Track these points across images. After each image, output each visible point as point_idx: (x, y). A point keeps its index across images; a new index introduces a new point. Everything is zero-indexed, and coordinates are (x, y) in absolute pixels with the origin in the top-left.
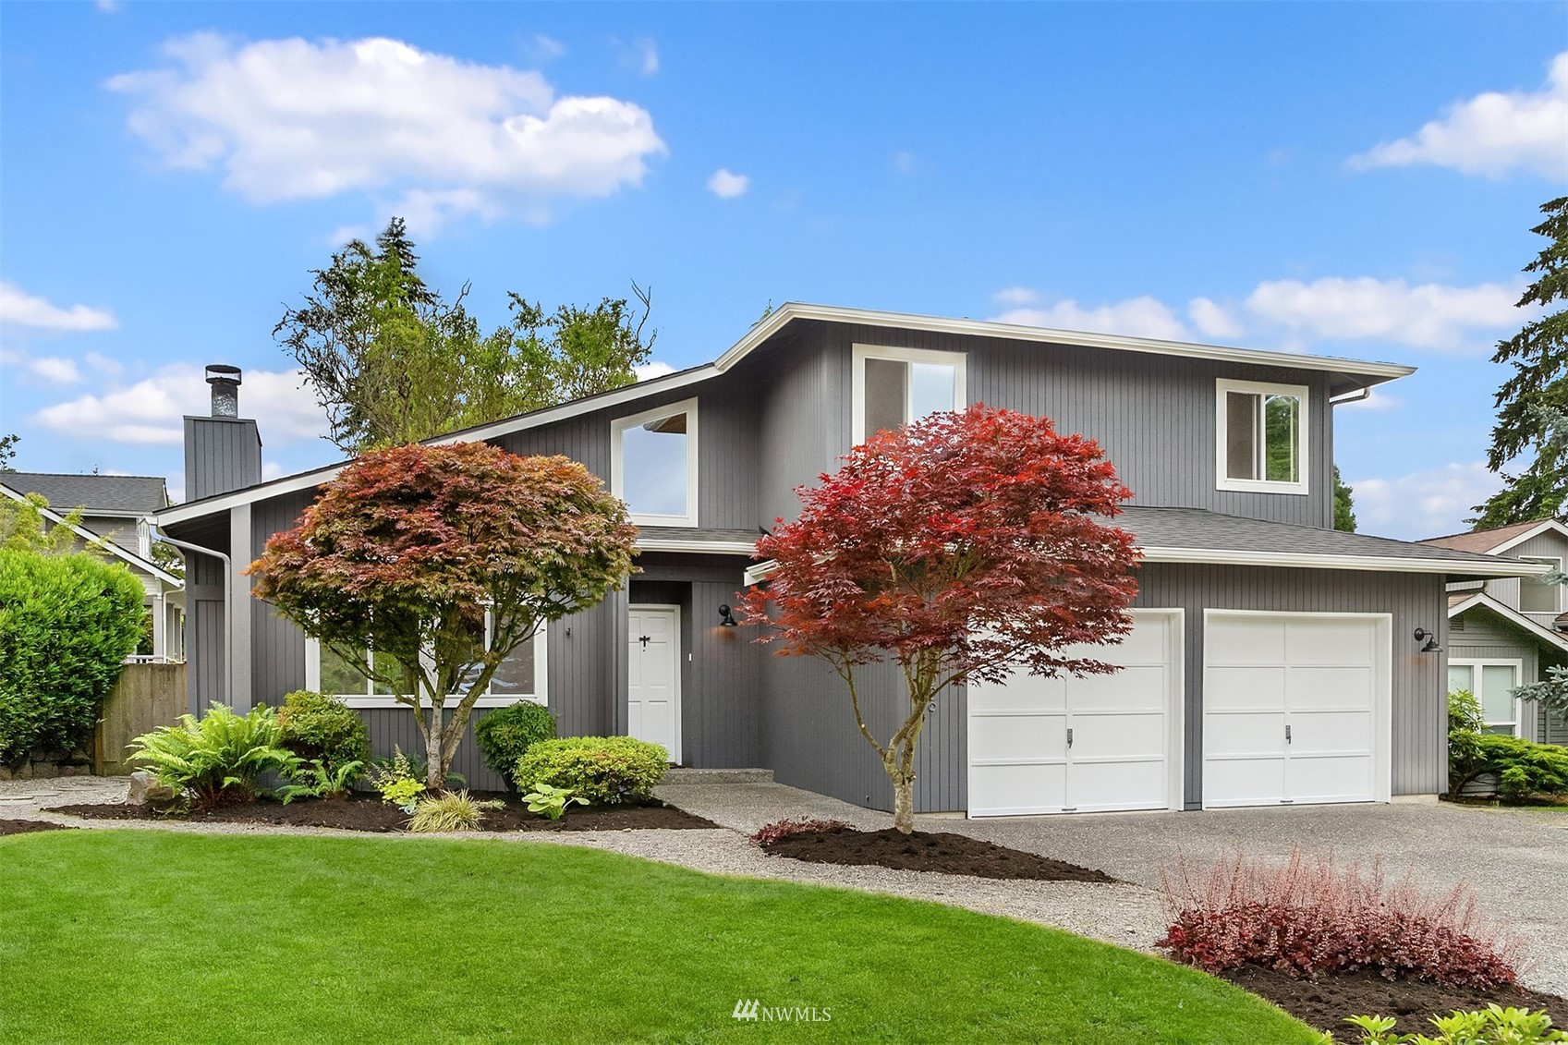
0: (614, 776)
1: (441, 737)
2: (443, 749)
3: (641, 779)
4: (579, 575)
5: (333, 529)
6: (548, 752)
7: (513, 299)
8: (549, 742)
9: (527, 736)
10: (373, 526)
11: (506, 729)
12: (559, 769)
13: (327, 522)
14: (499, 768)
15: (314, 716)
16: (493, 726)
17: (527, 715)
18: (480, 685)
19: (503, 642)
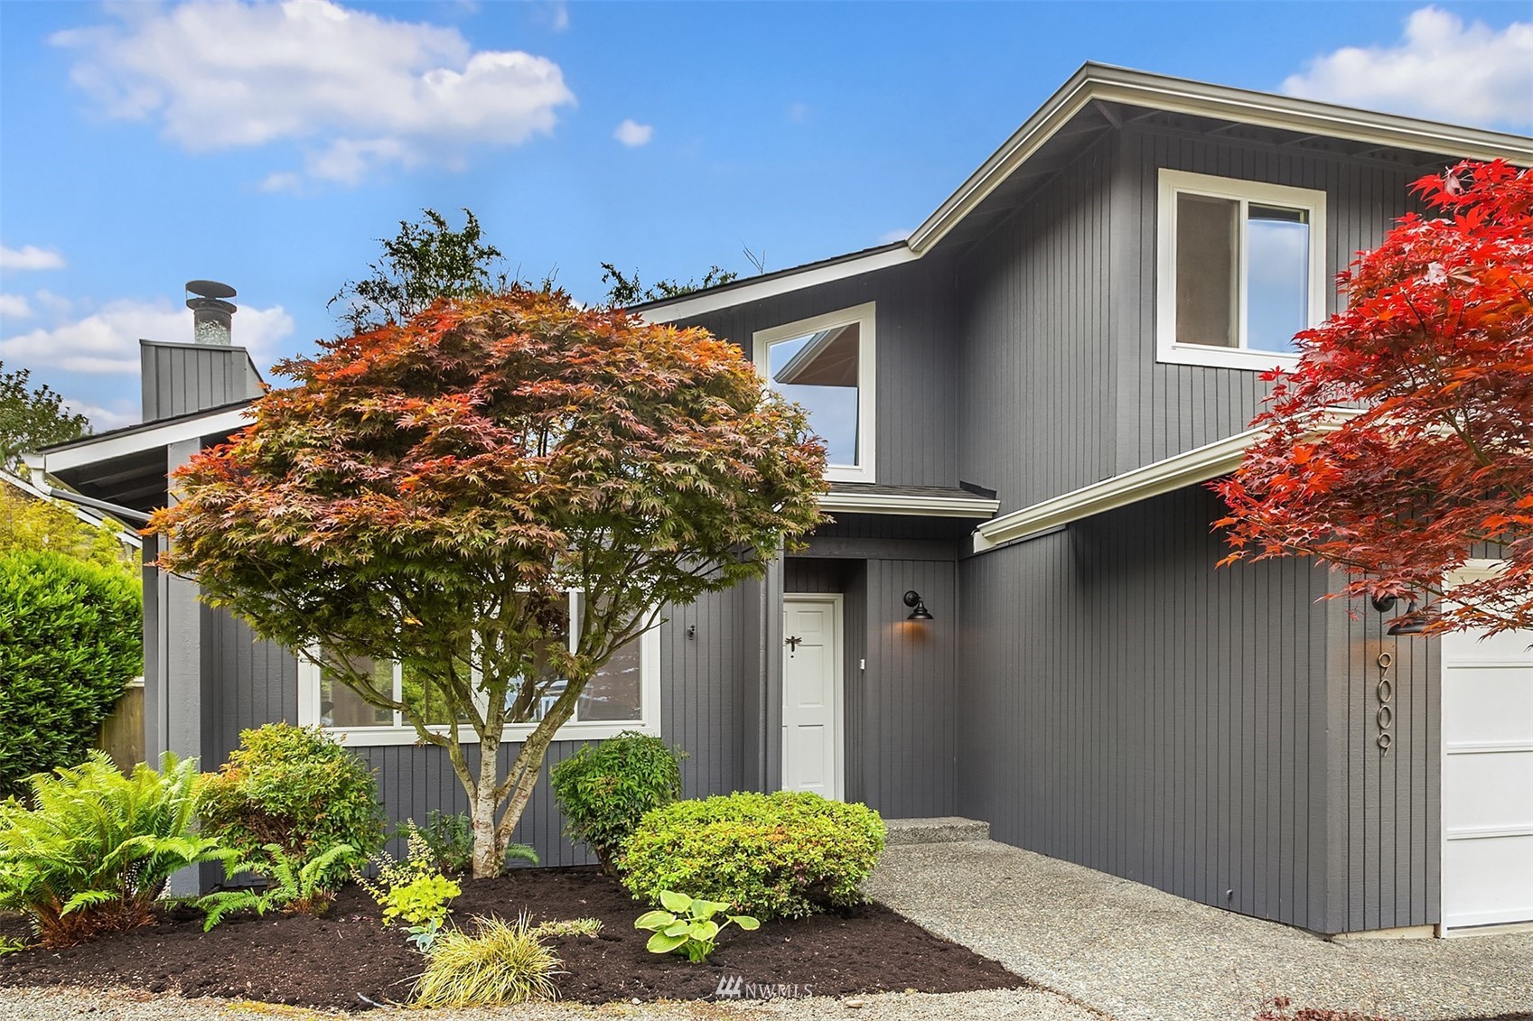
0: (803, 872)
1: (495, 795)
2: (497, 816)
3: (848, 874)
4: (736, 518)
5: (287, 437)
6: (677, 827)
7: (606, 271)
8: (677, 807)
9: (636, 789)
10: (362, 433)
11: (601, 779)
12: (701, 861)
13: (276, 426)
14: (590, 838)
15: (281, 767)
16: (581, 774)
17: (636, 755)
18: (561, 711)
19: (598, 639)
